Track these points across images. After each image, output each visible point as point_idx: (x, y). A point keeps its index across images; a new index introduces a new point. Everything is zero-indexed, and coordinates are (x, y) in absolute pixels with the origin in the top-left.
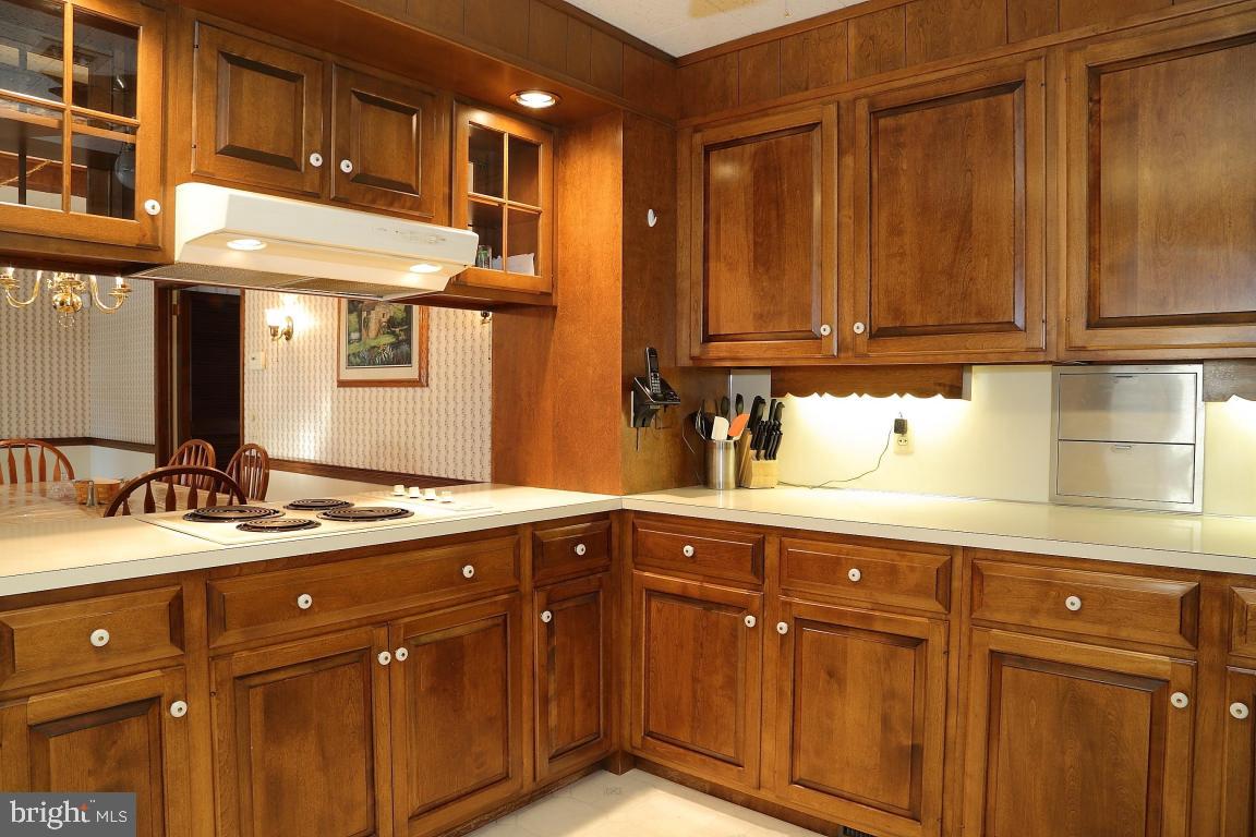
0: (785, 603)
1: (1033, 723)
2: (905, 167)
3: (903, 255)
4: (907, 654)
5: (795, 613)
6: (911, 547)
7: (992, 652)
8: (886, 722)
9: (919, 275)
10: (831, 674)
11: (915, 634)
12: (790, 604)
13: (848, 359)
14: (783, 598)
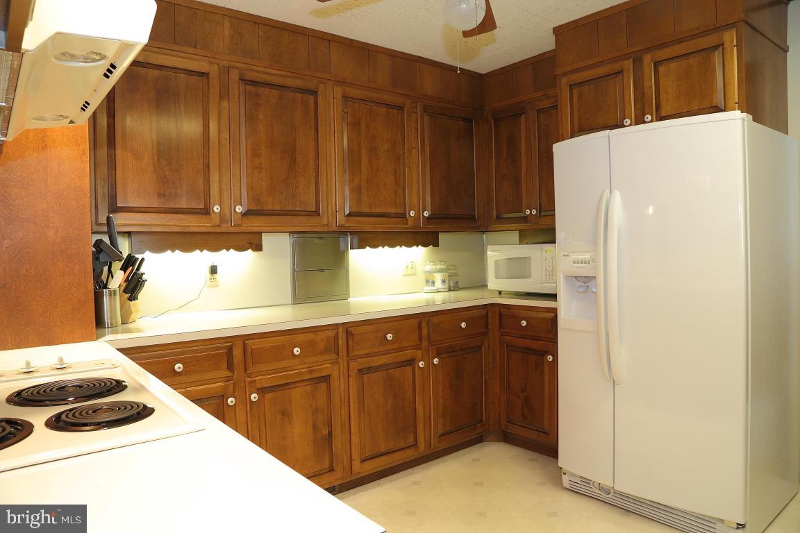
0: (250, 382)
1: (376, 397)
2: (261, 118)
3: (261, 168)
4: (323, 386)
5: (258, 386)
6: (320, 329)
7: (358, 370)
8: (315, 428)
9: (270, 181)
10: (283, 414)
11: (325, 374)
12: (255, 381)
13: (226, 228)
14: (249, 379)
